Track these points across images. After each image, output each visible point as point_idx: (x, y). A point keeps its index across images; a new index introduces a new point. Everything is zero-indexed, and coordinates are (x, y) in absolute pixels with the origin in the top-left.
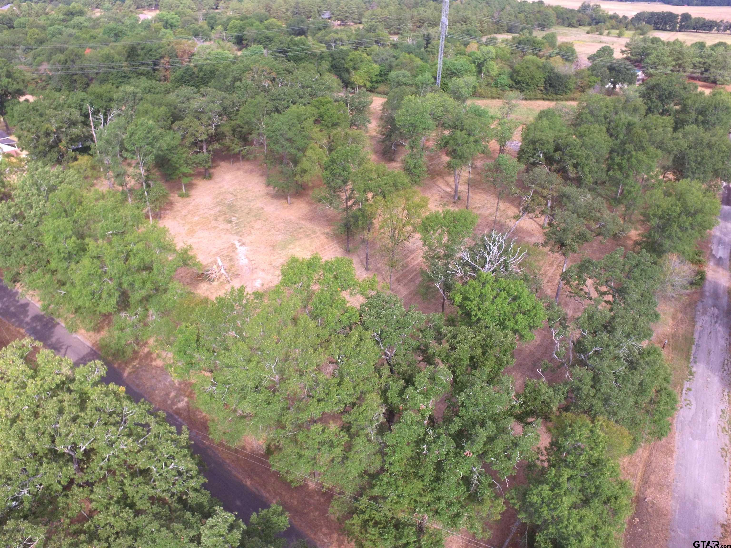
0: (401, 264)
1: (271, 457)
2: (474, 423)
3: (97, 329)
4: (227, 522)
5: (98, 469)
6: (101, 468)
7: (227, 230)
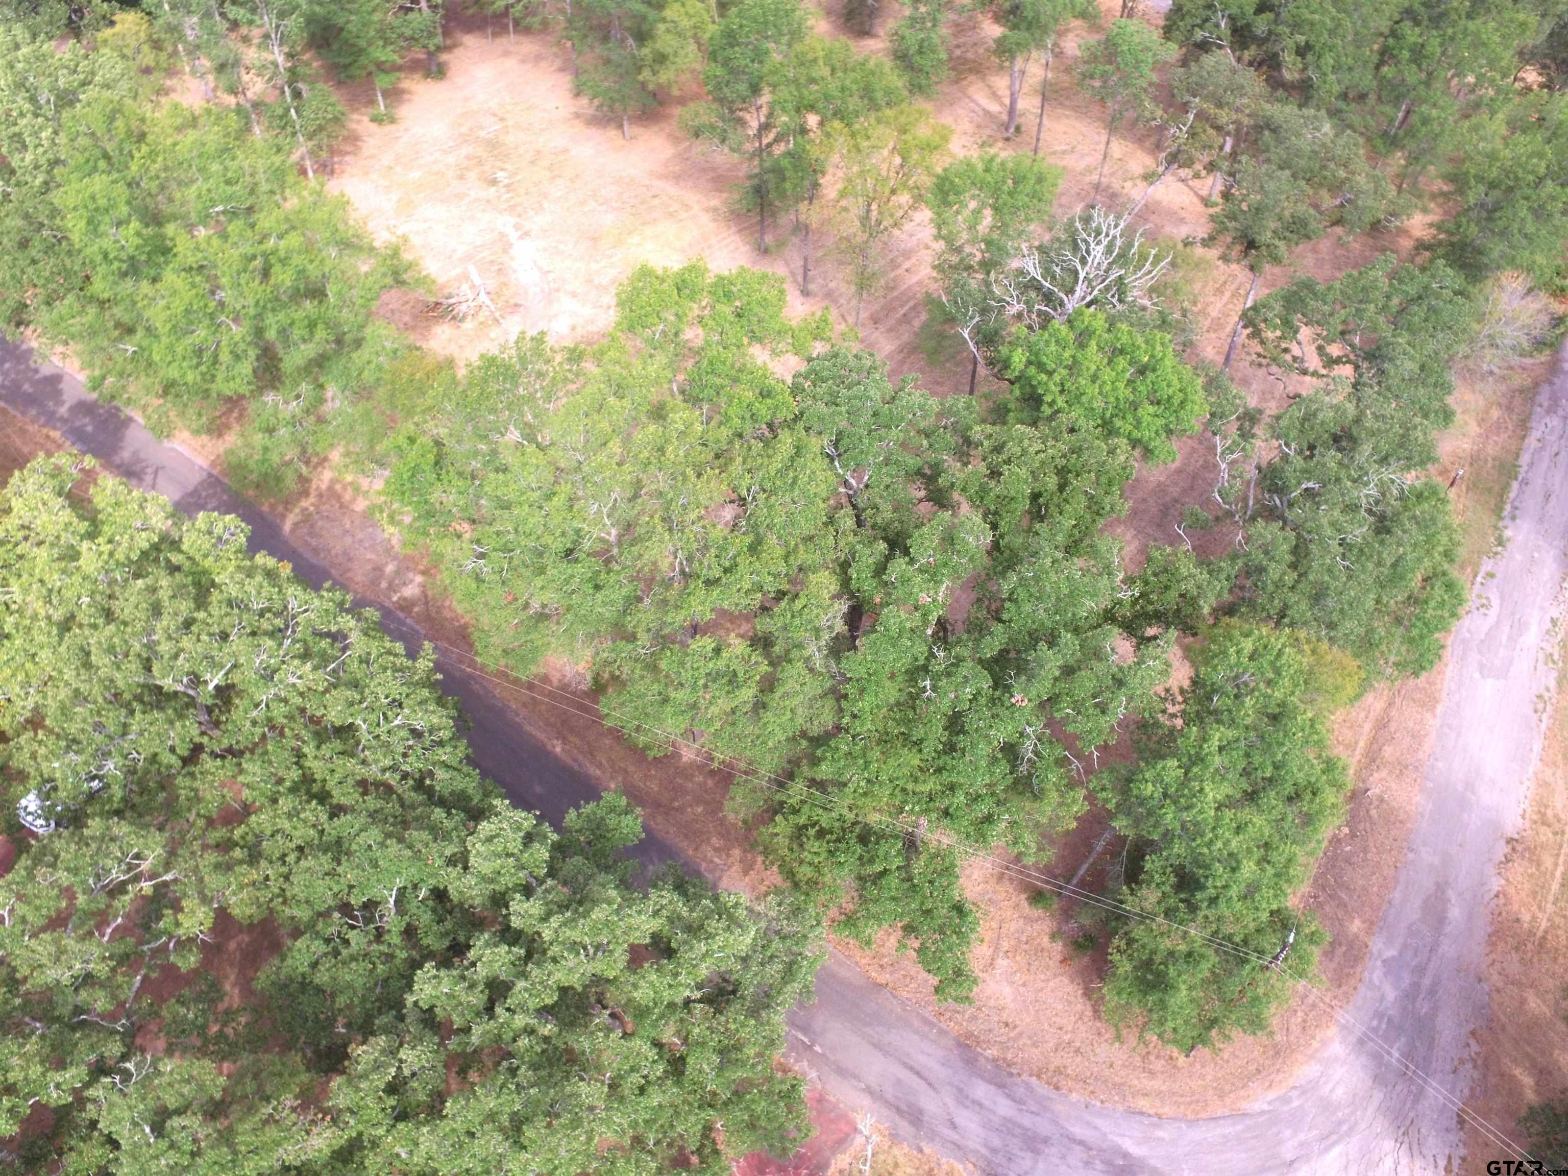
0: (882, 282)
1: (603, 700)
2: (1034, 639)
3: (217, 429)
4: (519, 829)
5: (248, 724)
6: (254, 723)
7: (488, 201)
